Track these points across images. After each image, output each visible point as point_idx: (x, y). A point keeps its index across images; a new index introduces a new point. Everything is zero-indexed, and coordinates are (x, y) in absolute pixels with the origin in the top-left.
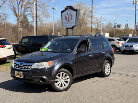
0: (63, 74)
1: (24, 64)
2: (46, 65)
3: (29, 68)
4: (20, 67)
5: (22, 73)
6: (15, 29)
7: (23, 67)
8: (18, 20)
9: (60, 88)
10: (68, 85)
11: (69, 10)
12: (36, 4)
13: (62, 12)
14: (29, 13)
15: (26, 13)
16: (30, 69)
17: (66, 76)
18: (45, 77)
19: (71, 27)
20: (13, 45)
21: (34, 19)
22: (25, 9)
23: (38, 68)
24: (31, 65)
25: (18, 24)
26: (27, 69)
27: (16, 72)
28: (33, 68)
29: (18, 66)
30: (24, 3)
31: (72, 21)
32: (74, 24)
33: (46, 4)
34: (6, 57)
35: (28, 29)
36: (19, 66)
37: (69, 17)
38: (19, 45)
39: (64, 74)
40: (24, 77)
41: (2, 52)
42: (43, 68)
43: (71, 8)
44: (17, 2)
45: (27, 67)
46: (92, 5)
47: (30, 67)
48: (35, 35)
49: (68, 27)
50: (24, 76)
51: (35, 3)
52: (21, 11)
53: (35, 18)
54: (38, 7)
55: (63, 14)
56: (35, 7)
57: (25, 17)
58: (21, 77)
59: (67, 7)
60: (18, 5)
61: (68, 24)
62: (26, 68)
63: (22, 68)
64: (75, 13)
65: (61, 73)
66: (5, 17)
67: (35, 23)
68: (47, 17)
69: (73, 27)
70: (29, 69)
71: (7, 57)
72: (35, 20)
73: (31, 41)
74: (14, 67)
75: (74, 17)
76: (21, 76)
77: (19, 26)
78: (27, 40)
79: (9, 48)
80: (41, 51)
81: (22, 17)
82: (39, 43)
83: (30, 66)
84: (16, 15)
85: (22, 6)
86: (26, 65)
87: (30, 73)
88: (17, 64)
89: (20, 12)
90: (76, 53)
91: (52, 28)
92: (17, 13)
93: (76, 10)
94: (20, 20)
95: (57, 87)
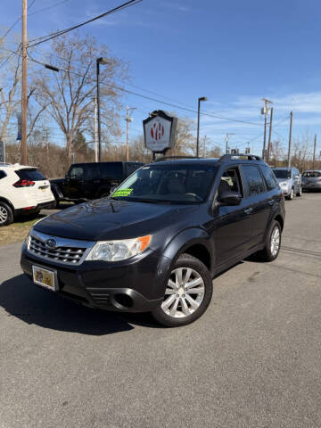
0: (184, 273)
1: (60, 243)
2: (133, 248)
3: (77, 256)
4: (46, 252)
5: (52, 274)
6: (63, 155)
7: (57, 254)
8: (68, 139)
9: (176, 316)
10: (198, 304)
11: (158, 118)
12: (98, 113)
13: (145, 122)
14: (85, 127)
15: (82, 127)
16: (81, 262)
17: (193, 277)
18: (129, 292)
19: (161, 149)
20: (51, 182)
21: (94, 138)
22: (79, 119)
23: (108, 260)
24: (84, 250)
25: (68, 146)
26: (70, 260)
27: (35, 269)
28: (88, 258)
29: (42, 249)
30: (78, 111)
31: (163, 139)
32: (167, 145)
33: (115, 111)
34: (36, 205)
35: (85, 154)
36: (44, 249)
37: (159, 132)
38: (65, 180)
39: (189, 271)
40: (58, 289)
41: (26, 196)
42: (126, 258)
43: (161, 114)
44: (65, 109)
45: (71, 255)
46: (199, 113)
47: (81, 255)
48: (97, 161)
49: (156, 149)
50: (61, 284)
51: (96, 110)
52: (73, 123)
53: (96, 135)
54: (101, 117)
55: (146, 125)
56: (96, 116)
57: (80, 134)
58: (50, 287)
59: (155, 112)
60: (68, 113)
61: (156, 145)
62: (67, 256)
63: (53, 257)
64: (169, 123)
65: (179, 271)
66: (47, 134)
67: (96, 144)
68: (115, 135)
69: (166, 150)
70: (78, 260)
71: (39, 205)
72: (97, 139)
73: (89, 173)
74: (31, 248)
75: (167, 132)
76: (49, 282)
77: (70, 150)
78: (81, 171)
79: (42, 188)
80: (114, 199)
81: (75, 133)
82: (104, 176)
83: (80, 251)
84: (65, 131)
85: (74, 114)
86: (65, 249)
87: (80, 277)
88: (38, 241)
89: (71, 125)
90: (217, 204)
91: (124, 154)
92: (66, 126)
93: (171, 119)
94: (71, 140)
95: (168, 313)
